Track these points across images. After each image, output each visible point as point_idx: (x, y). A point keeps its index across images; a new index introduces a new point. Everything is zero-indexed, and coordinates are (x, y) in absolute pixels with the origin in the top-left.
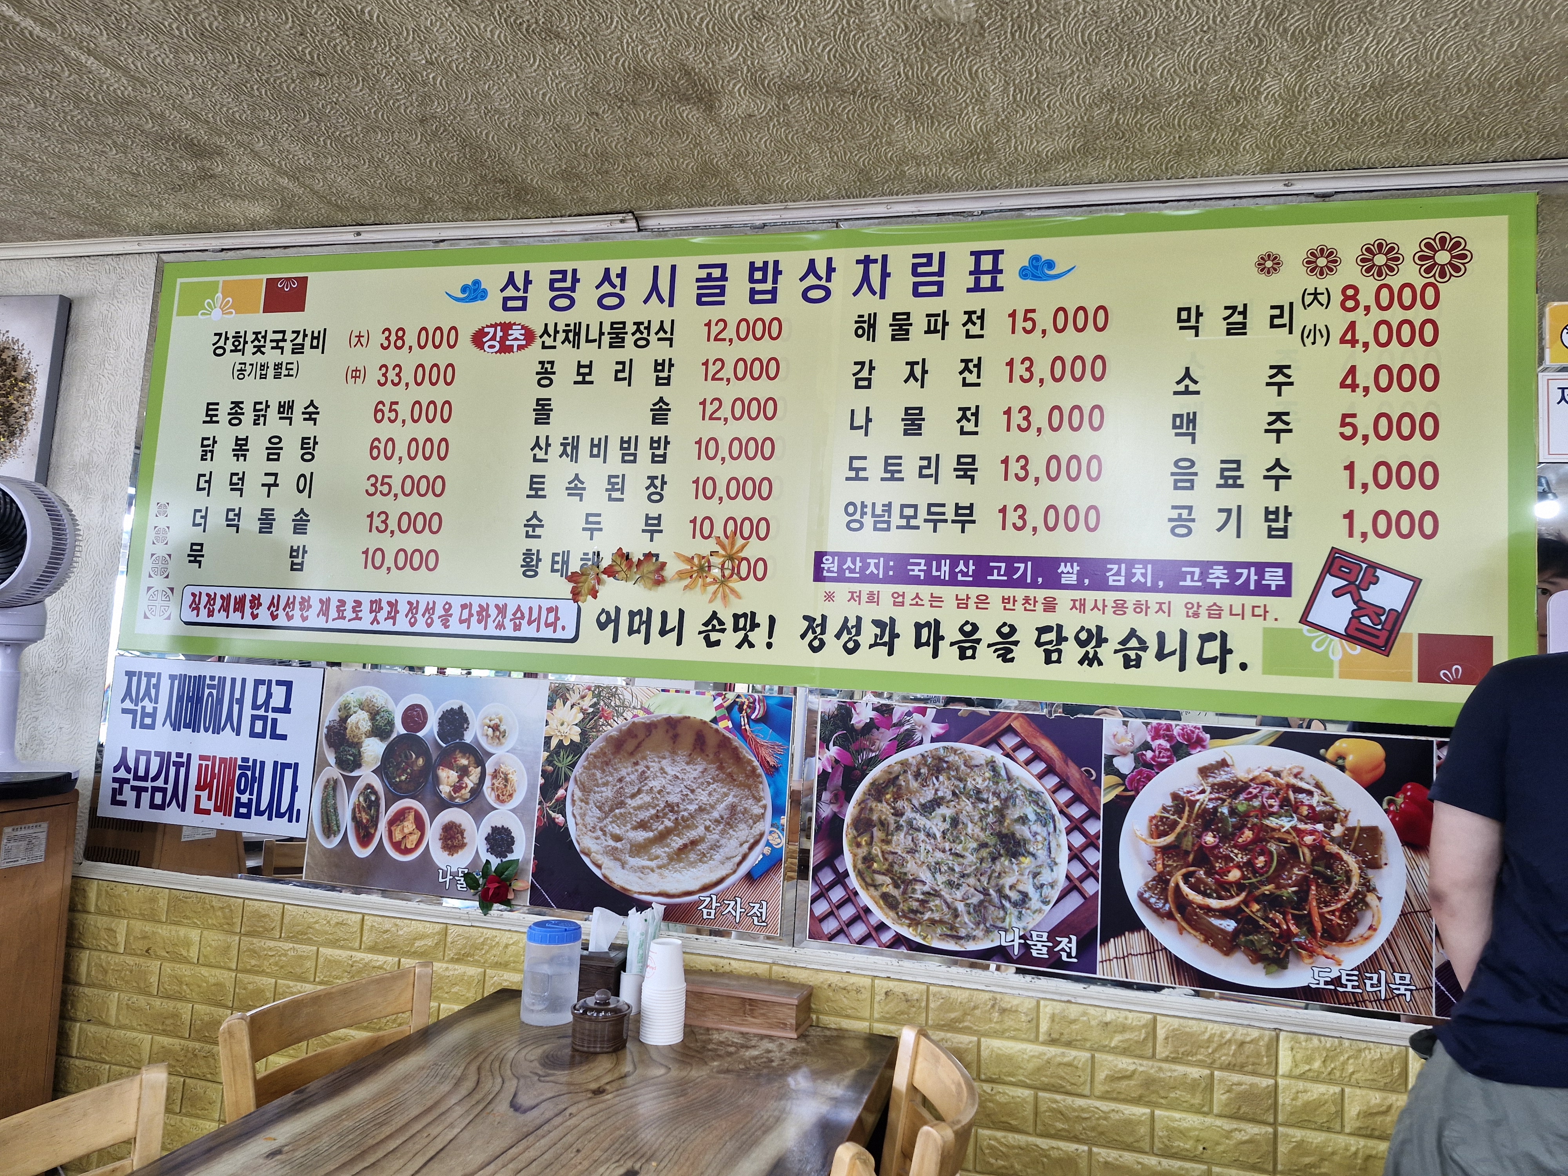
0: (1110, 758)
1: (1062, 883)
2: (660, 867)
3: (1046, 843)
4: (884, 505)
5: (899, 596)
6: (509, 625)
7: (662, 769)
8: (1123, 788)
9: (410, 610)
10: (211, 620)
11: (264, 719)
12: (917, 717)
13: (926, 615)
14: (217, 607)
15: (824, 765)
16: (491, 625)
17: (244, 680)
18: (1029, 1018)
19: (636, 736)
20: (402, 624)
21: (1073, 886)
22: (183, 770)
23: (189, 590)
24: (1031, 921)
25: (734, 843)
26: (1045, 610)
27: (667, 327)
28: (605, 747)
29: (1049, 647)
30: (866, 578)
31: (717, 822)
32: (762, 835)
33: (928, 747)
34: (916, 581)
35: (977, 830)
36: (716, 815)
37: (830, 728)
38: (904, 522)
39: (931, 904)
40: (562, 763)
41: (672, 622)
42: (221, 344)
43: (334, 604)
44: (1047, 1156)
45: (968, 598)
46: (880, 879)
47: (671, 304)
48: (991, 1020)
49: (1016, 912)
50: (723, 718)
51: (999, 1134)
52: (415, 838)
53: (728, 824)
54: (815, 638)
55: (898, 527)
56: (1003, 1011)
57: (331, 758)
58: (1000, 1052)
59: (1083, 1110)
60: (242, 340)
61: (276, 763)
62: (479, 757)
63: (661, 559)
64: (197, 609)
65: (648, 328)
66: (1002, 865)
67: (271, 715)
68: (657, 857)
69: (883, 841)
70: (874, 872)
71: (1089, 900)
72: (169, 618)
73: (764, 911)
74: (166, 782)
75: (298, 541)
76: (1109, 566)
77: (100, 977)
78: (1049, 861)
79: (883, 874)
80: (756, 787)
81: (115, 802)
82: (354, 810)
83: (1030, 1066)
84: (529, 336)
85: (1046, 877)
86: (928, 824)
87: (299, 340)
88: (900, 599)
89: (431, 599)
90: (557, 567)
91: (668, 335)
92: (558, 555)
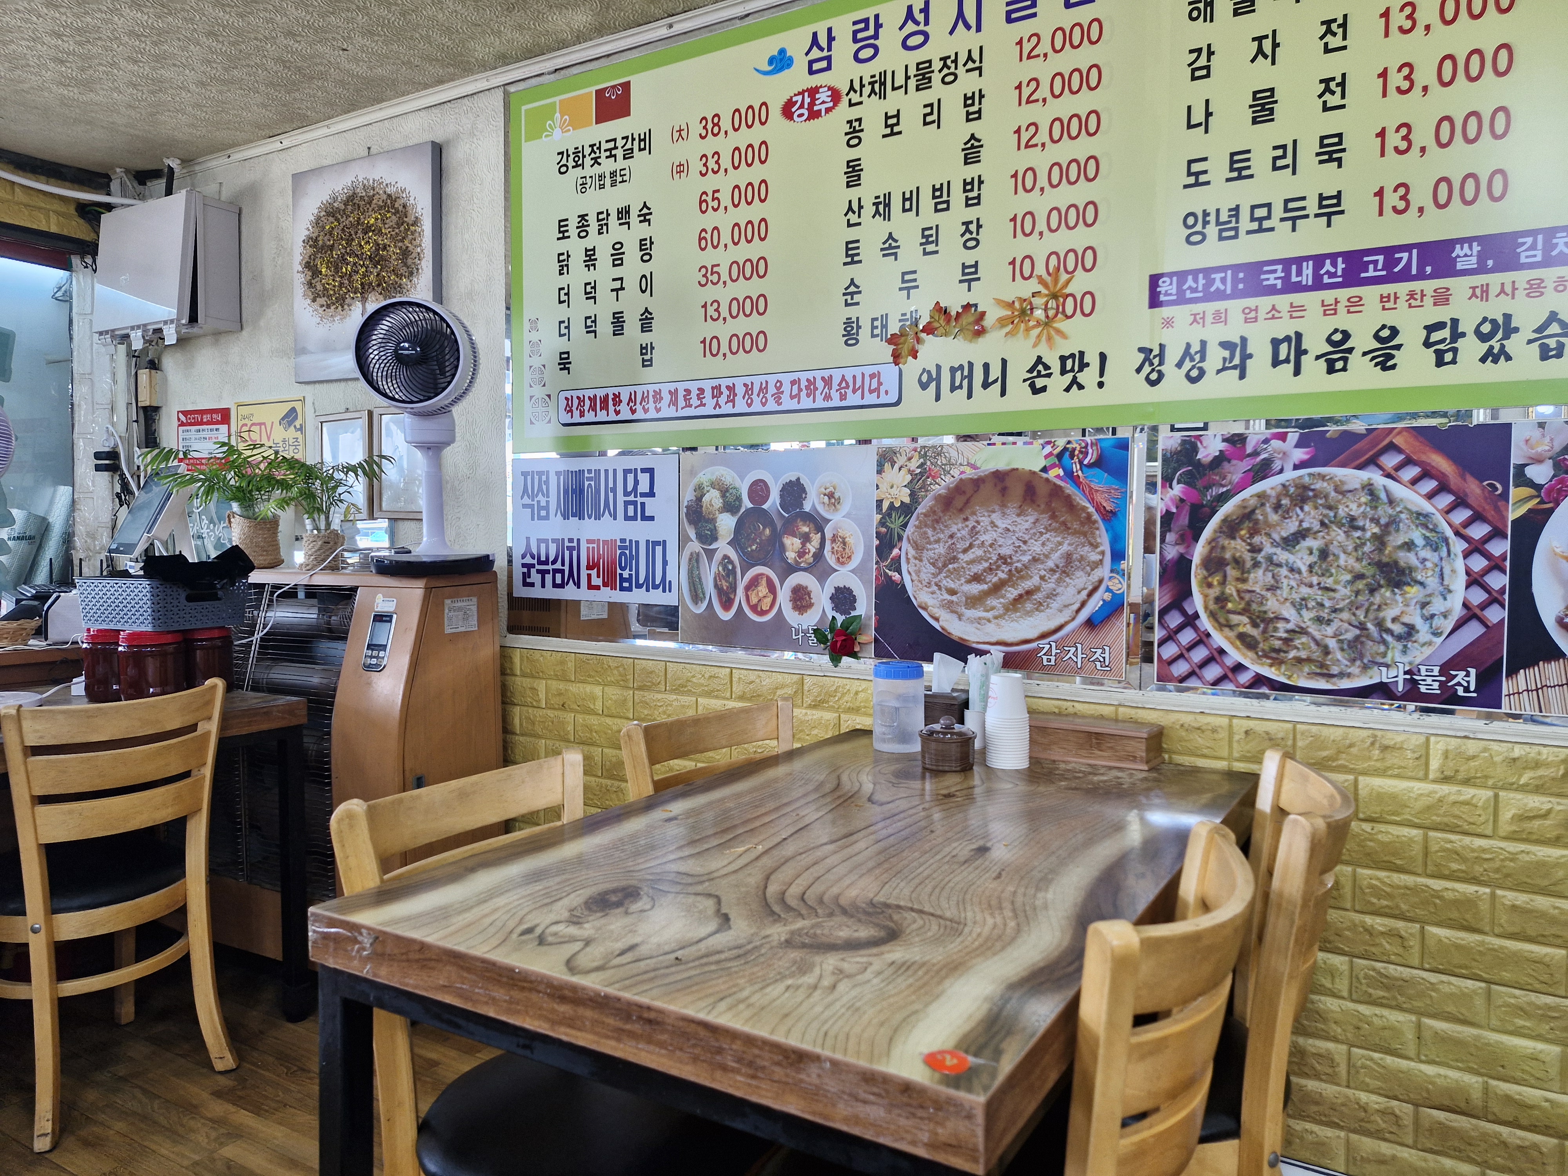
0: (1521, 468)
1: (1458, 611)
2: (996, 618)
3: (1437, 569)
4: (1230, 210)
5: (1251, 310)
6: (835, 395)
7: (992, 522)
8: (1538, 500)
9: (746, 391)
10: (583, 420)
11: (634, 503)
12: (1276, 444)
13: (1285, 328)
14: (586, 407)
15: (1167, 505)
16: (819, 398)
17: (615, 470)
18: (1416, 755)
19: (964, 492)
20: (741, 406)
21: (1470, 614)
22: (575, 553)
23: (563, 395)
24: (1418, 654)
25: (1071, 591)
26: (1435, 304)
27: (976, 55)
28: (934, 506)
29: (1441, 347)
30: (1210, 296)
31: (1052, 571)
32: (1101, 581)
33: (1290, 475)
34: (1272, 291)
35: (1351, 561)
36: (1050, 564)
37: (1173, 465)
38: (1255, 226)
39: (1297, 642)
40: (895, 524)
41: (995, 372)
42: (564, 162)
43: (681, 393)
44: (1440, 898)
45: (1337, 302)
46: (1235, 619)
47: (979, 29)
48: (1370, 758)
49: (1399, 646)
50: (1053, 466)
51: (1382, 874)
52: (769, 600)
53: (1064, 572)
54: (1153, 370)
55: (1249, 232)
56: (1385, 748)
57: (692, 533)
58: (1380, 790)
59: (1484, 850)
60: (580, 155)
61: (648, 541)
62: (818, 523)
63: (980, 309)
64: (571, 411)
65: (955, 61)
66: (1382, 596)
67: (640, 500)
68: (993, 608)
69: (1238, 579)
70: (1230, 612)
71: (1492, 630)
72: (549, 422)
73: (1107, 655)
74: (563, 565)
75: (646, 338)
76: (1520, 240)
77: (530, 727)
78: (1441, 589)
79: (1239, 614)
80: (1093, 534)
81: (526, 584)
82: (715, 579)
83: (1419, 805)
84: (836, 96)
85: (1437, 606)
86: (1291, 558)
87: (629, 146)
88: (1253, 315)
89: (763, 378)
90: (876, 332)
91: (977, 64)
92: (877, 319)
